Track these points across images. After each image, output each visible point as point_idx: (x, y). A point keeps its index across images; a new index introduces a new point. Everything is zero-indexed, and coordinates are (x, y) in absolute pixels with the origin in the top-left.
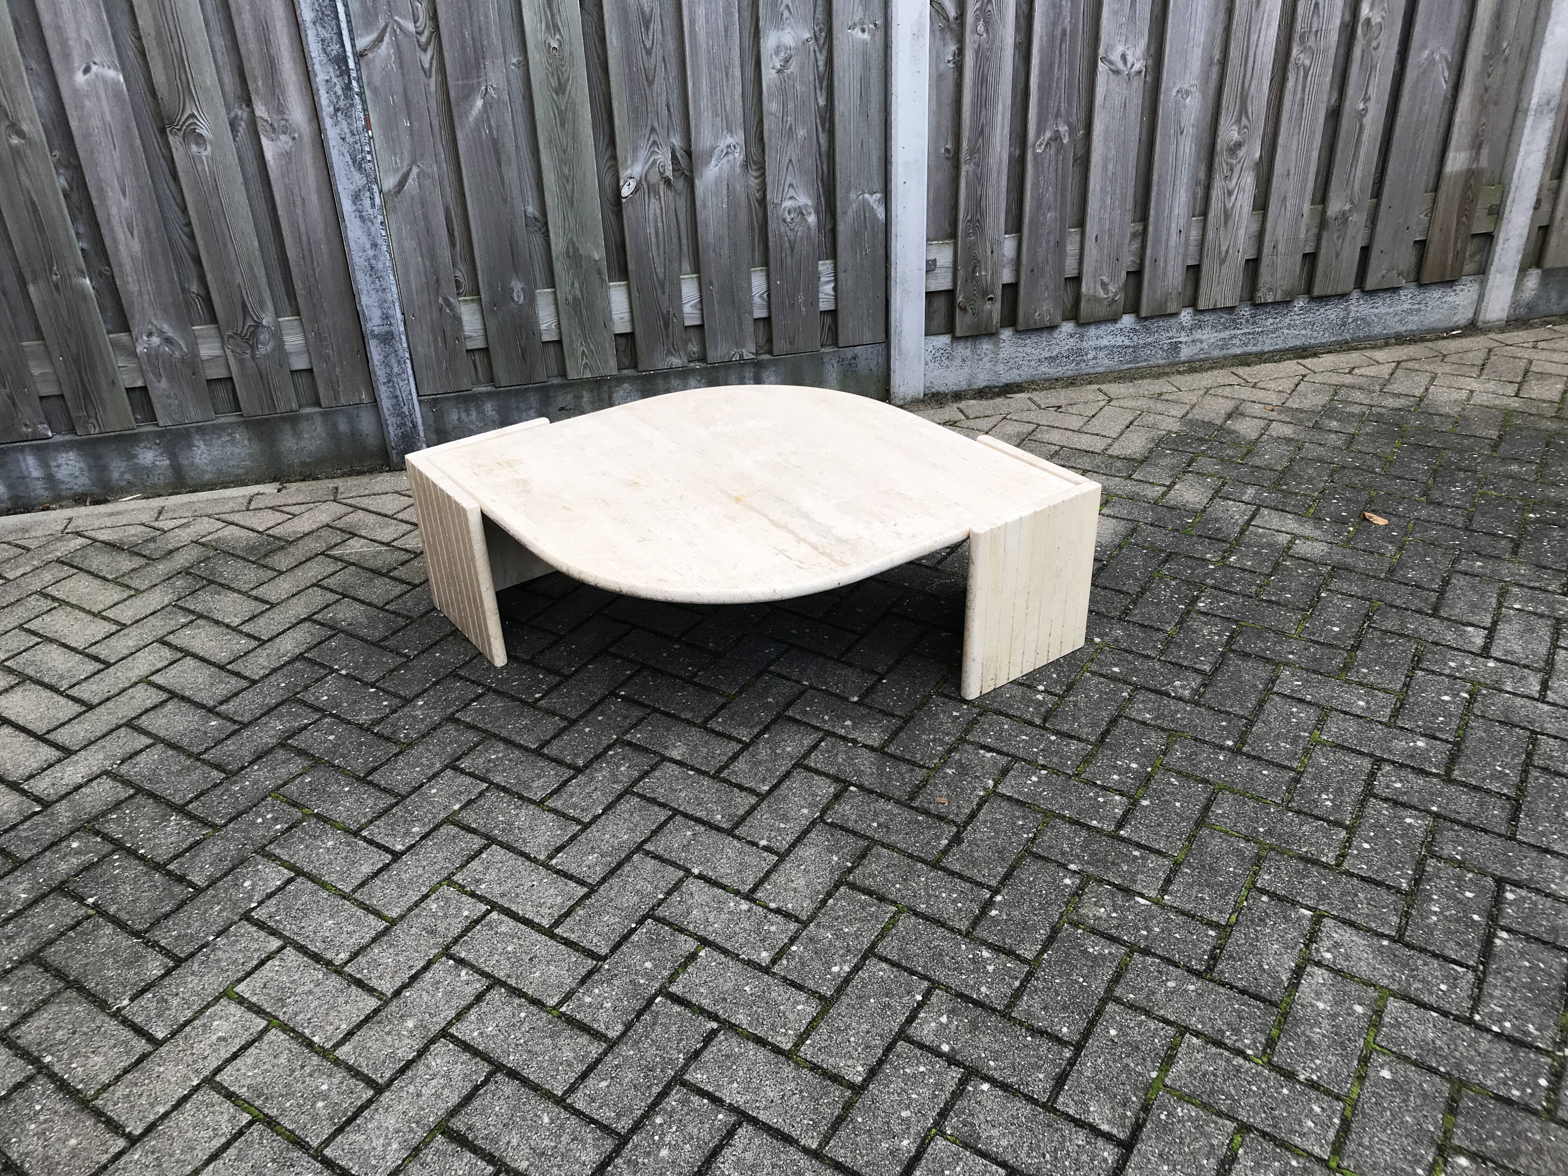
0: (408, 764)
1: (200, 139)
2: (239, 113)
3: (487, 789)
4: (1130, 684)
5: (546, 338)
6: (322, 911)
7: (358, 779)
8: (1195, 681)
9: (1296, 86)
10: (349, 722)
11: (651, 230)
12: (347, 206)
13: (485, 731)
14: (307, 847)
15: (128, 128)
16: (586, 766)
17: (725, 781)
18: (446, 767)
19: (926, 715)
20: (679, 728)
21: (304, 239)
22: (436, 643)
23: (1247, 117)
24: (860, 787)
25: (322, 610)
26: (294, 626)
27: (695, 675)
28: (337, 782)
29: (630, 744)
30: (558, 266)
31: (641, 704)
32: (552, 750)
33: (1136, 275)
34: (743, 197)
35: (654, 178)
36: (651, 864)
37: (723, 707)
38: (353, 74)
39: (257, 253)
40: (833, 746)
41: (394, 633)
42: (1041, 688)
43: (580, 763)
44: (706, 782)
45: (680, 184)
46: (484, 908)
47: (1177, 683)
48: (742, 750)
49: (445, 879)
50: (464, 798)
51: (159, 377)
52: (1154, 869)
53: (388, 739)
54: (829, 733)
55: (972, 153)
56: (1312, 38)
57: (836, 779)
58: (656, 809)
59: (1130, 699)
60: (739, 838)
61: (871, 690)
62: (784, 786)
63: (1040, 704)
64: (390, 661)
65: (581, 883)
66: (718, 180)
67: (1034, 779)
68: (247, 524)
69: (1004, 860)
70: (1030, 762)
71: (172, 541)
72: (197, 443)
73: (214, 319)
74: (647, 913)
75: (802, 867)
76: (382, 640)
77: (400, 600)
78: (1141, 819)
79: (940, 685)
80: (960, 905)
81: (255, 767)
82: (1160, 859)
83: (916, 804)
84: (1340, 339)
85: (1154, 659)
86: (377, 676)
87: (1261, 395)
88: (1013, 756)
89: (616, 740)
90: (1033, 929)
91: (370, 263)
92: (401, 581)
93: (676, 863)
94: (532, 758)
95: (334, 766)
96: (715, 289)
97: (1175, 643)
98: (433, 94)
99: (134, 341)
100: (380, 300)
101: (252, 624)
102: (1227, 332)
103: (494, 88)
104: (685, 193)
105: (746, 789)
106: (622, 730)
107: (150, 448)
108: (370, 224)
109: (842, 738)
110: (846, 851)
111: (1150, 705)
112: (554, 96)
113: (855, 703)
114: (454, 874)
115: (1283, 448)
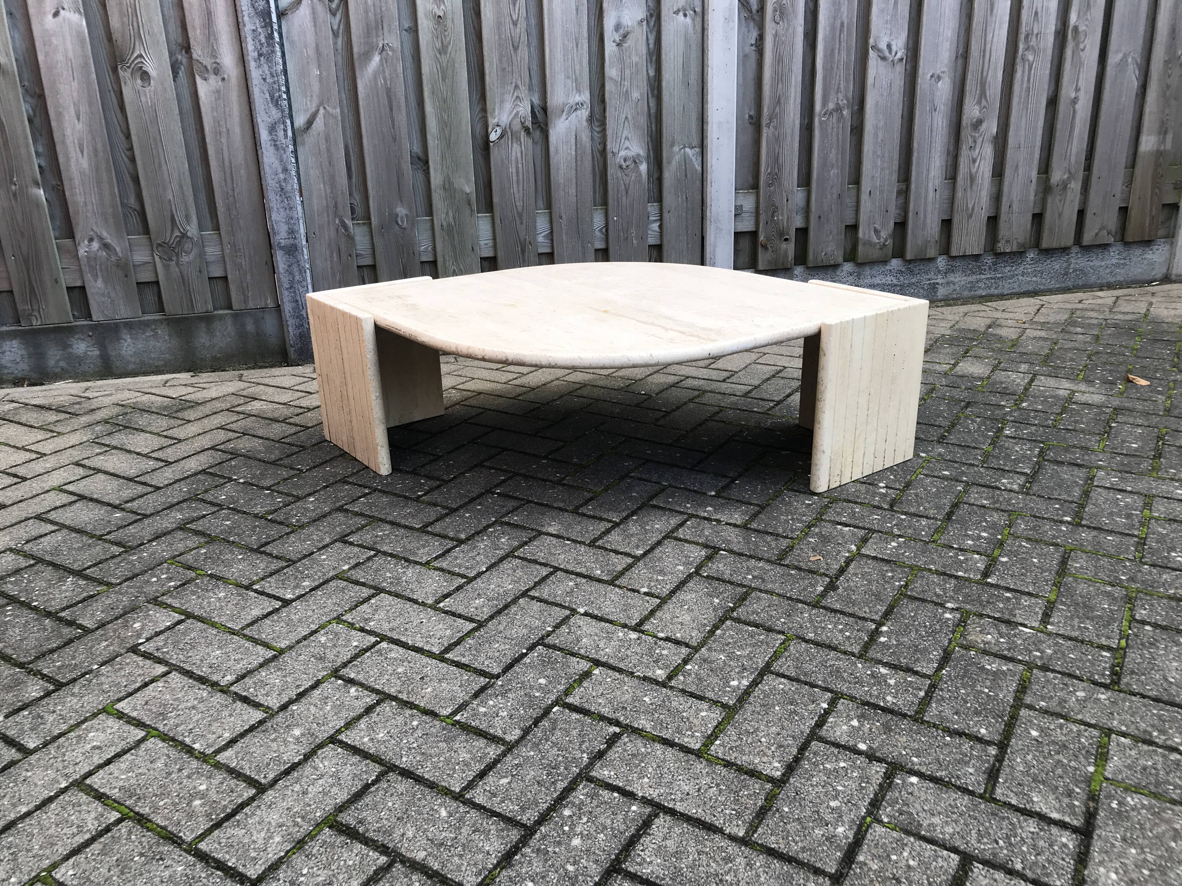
0: (299, 539)
1: (145, 76)
2: (179, 57)
3: (375, 556)
4: (962, 482)
5: (424, 259)
6: (210, 644)
7: (253, 550)
8: (1022, 480)
9: (1023, 76)
10: (245, 513)
11: (513, 170)
12: (264, 135)
13: (370, 517)
14: (199, 597)
15: (87, 64)
16: (468, 539)
18: (336, 541)
19: (781, 503)
20: (555, 513)
21: (227, 163)
22: (325, 462)
23: (986, 99)
24: (730, 551)
25: (224, 443)
26: (199, 452)
27: (564, 479)
28: (232, 552)
29: (508, 524)
30: (436, 197)
31: (516, 498)
32: (437, 528)
33: (901, 226)
34: (588, 148)
35: (517, 126)
36: (536, 606)
37: (591, 499)
38: (275, 27)
39: (187, 173)
41: (288, 456)
42: (882, 485)
43: (463, 536)
44: (583, 548)
45: (537, 134)
46: (373, 639)
47: (1004, 481)
48: (613, 527)
49: (335, 618)
50: (353, 562)
51: (96, 277)
52: (1029, 606)
53: (281, 523)
54: (692, 516)
55: (771, 119)
56: (1034, 39)
57: (706, 546)
58: (538, 567)
59: (966, 491)
60: (619, 587)
61: (725, 487)
62: (657, 551)
63: (885, 495)
64: (284, 473)
65: (470, 620)
66: (568, 131)
67: (894, 544)
68: (163, 394)
69: (881, 601)
70: (886, 533)
71: (95, 404)
72: (124, 337)
73: (146, 231)
74: (537, 642)
75: (686, 607)
76: (277, 461)
77: (294, 436)
78: (1004, 570)
79: (789, 483)
80: (847, 634)
81: (154, 544)
82: (1033, 599)
83: (787, 562)
84: (1063, 285)
85: (977, 466)
86: (272, 482)
87: (1011, 315)
88: (870, 530)
89: (495, 522)
90: (926, 651)
91: (280, 186)
92: (296, 425)
93: (561, 605)
94: (416, 534)
95: (228, 542)
96: (564, 222)
97: (993, 456)
98: (340, 51)
99: (76, 246)
100: (287, 216)
101: (161, 452)
102: (974, 277)
103: (390, 47)
104: (540, 141)
105: (621, 553)
106: (500, 515)
107: (84, 340)
108: (282, 152)
109: (705, 518)
110: (726, 595)
111: (985, 495)
112: (438, 55)
113: (713, 496)
114: (342, 615)
115: (1041, 343)
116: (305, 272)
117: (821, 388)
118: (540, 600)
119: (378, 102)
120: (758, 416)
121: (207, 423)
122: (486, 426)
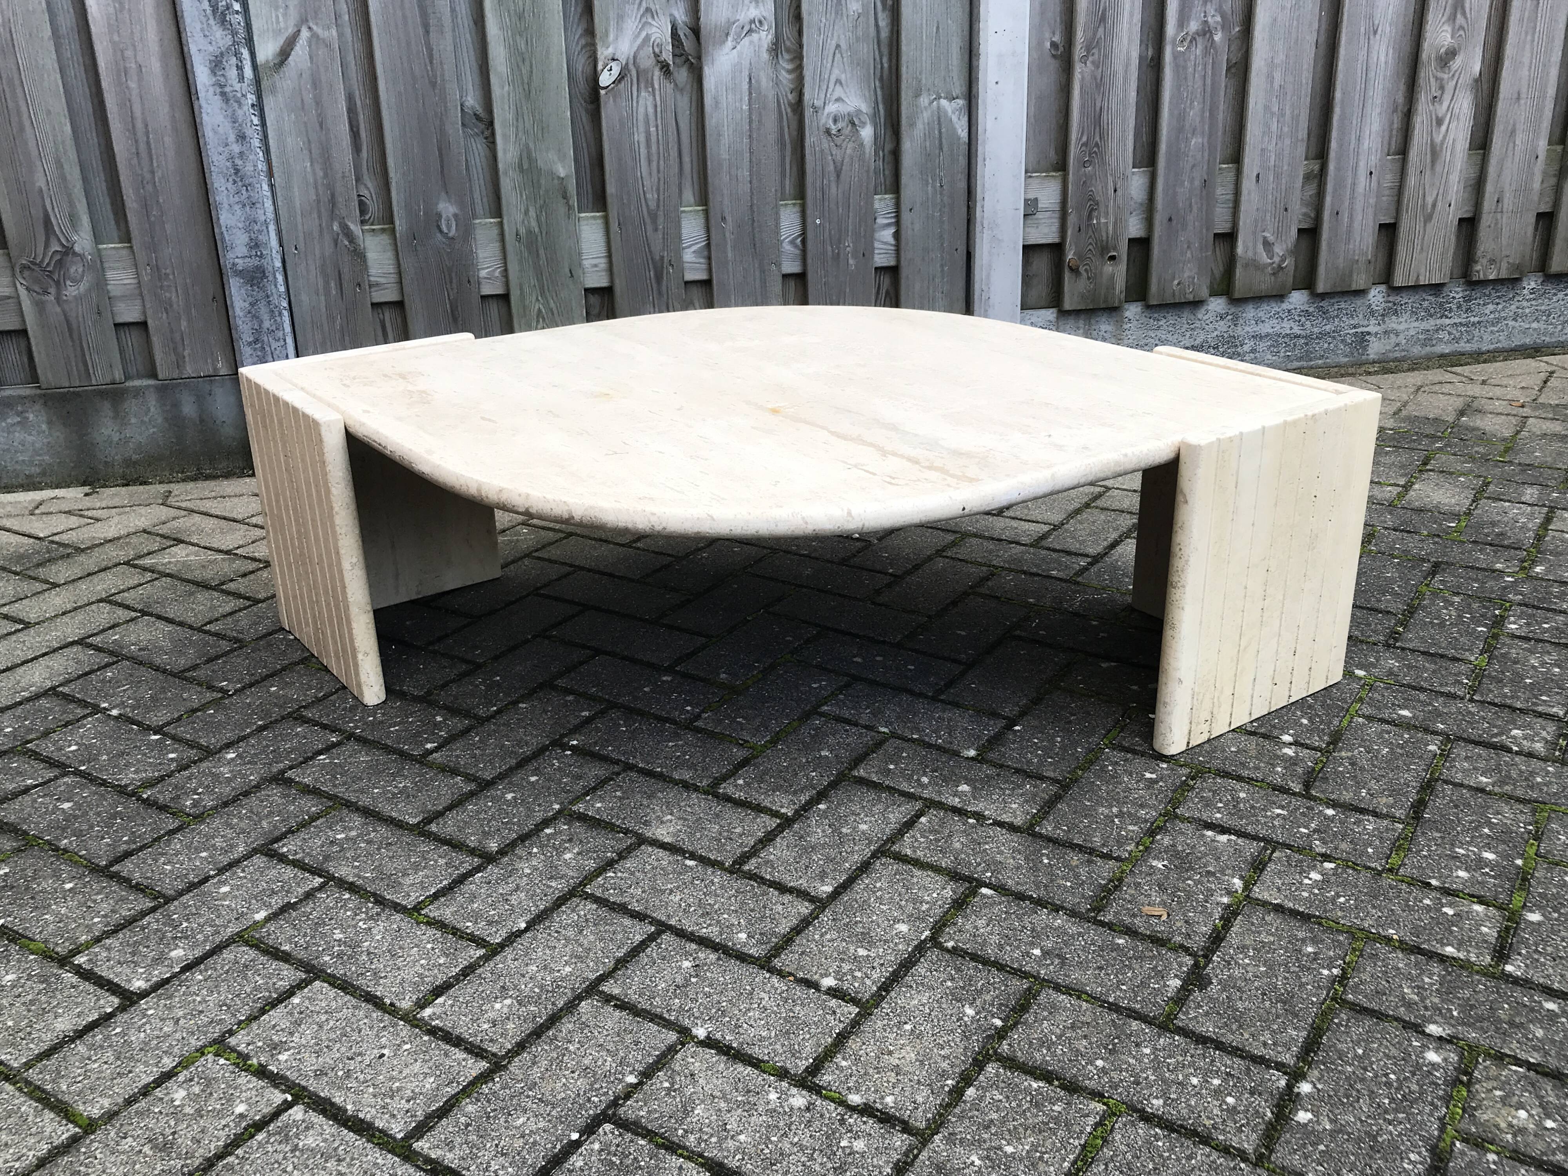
0: (189, 848)
3: (321, 888)
4: (1435, 733)
5: (487, 290)
7: (97, 871)
8: (1549, 731)
10: (104, 783)
11: (640, 137)
12: (202, 76)
13: (331, 797)
16: (502, 852)
17: (752, 876)
18: (255, 851)
19: (1099, 777)
20: (672, 794)
21: (139, 125)
22: (272, 675)
23: (1464, 14)
24: (1000, 889)
25: (104, 631)
26: (55, 651)
27: (698, 717)
28: (56, 876)
29: (582, 818)
30: (507, 184)
31: (605, 759)
32: (447, 827)
33: (1311, 234)
34: (771, 95)
35: (647, 61)
36: (614, 1018)
37: (745, 763)
39: (70, 143)
40: (942, 823)
41: (210, 660)
42: (1287, 738)
43: (493, 846)
44: (717, 878)
45: (682, 75)
46: (278, 1097)
47: (1515, 732)
48: (780, 829)
49: (215, 1042)
50: (277, 902)
53: (163, 808)
54: (931, 804)
55: (1089, 49)
57: (954, 876)
58: (627, 922)
59: (1445, 755)
60: (781, 974)
61: (995, 740)
62: (859, 886)
63: (1292, 762)
64: (194, 697)
65: (476, 1051)
66: (737, 68)
67: (1315, 876)
68: (25, 529)
69: (1297, 1016)
70: (1299, 850)
74: (604, 1112)
75: (908, 1027)
76: (188, 670)
77: (229, 619)
78: (1536, 944)
79: (1114, 733)
80: (1230, 1100)
83: (1108, 917)
85: (1462, 699)
86: (168, 717)
87: (1498, 392)
88: (1266, 840)
89: (560, 812)
90: (1393, 1152)
91: (234, 165)
92: (237, 595)
93: (661, 1017)
94: (408, 838)
95: (57, 849)
96: (729, 226)
97: (1489, 676)
100: (247, 219)
102: (1432, 322)
104: (688, 87)
105: (791, 891)
106: (571, 796)
108: (236, 105)
109: (955, 810)
110: (988, 998)
111: (1481, 765)
113: (972, 759)
114: (231, 1033)
115: (1556, 445)
116: (280, 314)
117: (1177, 563)
118: (623, 1005)
119: (404, 17)
120: (1059, 586)
121: (87, 590)
122: (571, 602)
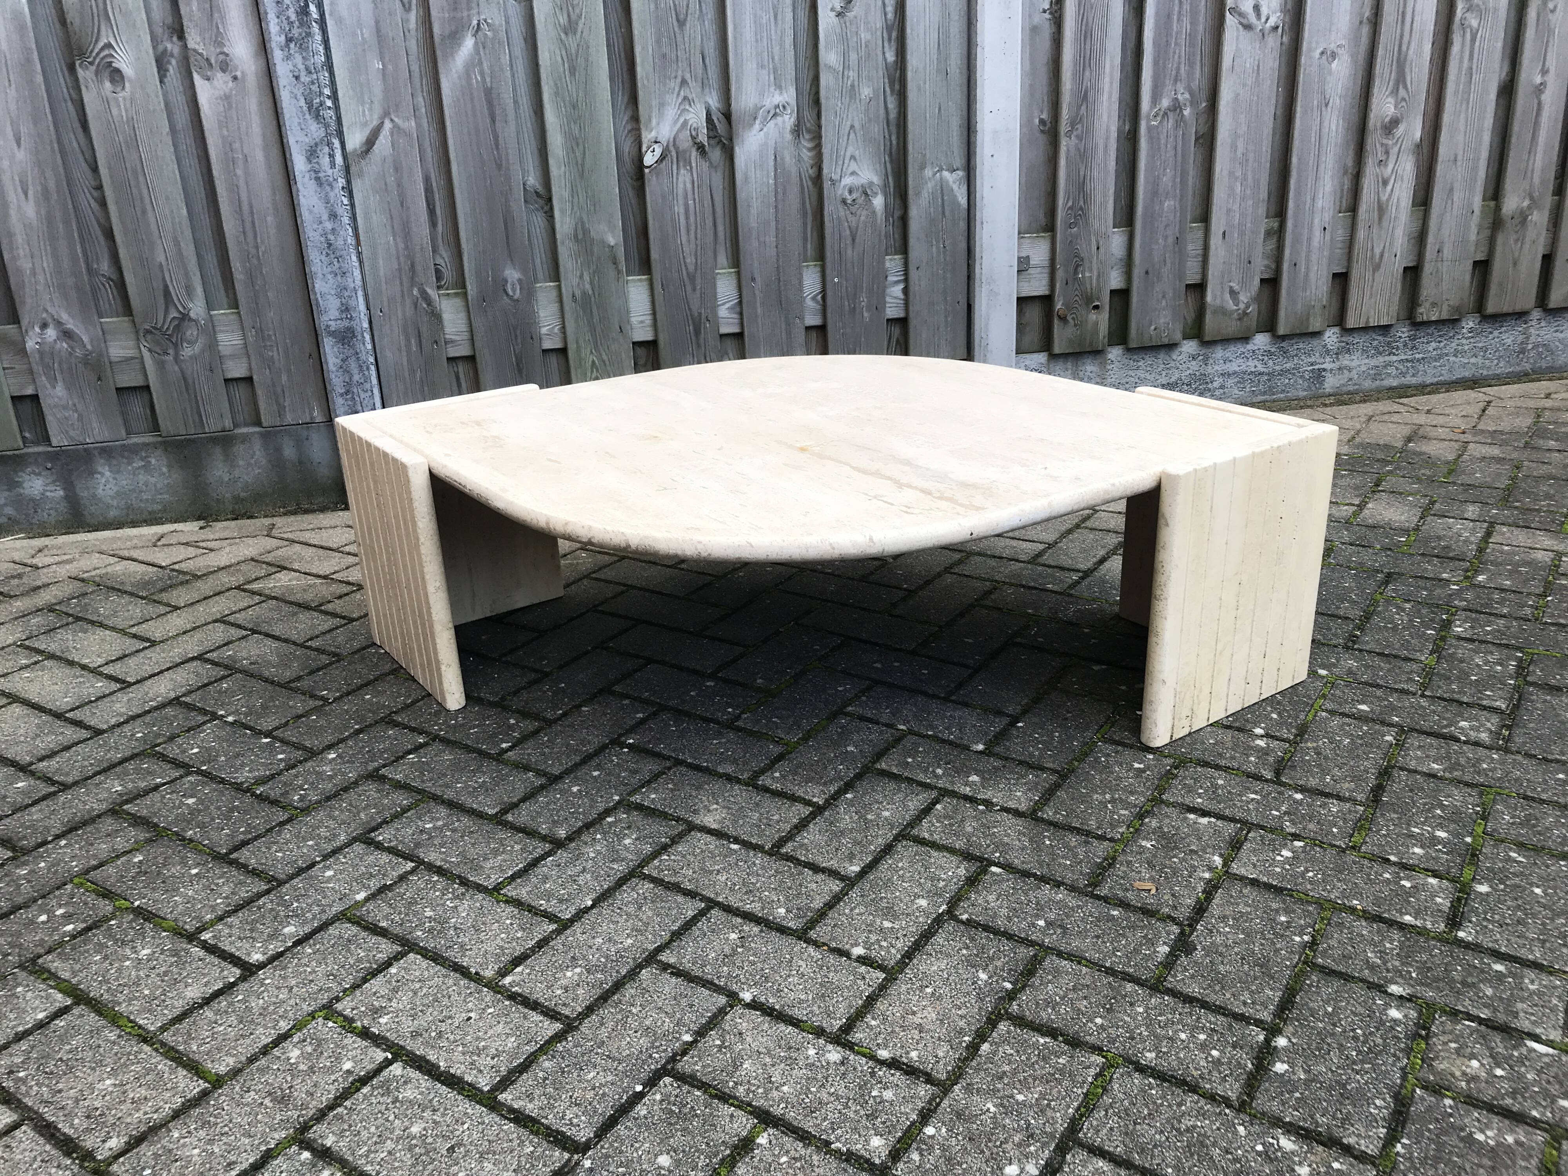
0: (297, 837)
1: (116, 76)
2: (169, 46)
3: (413, 871)
4: (1391, 725)
5: (547, 345)
6: (100, 1063)
7: (218, 858)
8: (1493, 722)
9: (1462, 51)
10: (222, 781)
11: (679, 209)
12: (300, 164)
13: (419, 791)
14: (106, 958)
15: (29, 60)
16: (570, 838)
17: (789, 858)
18: (355, 840)
19: (1093, 768)
20: (716, 785)
21: (245, 206)
22: (366, 685)
23: (1405, 88)
24: (1008, 867)
25: (219, 647)
26: (178, 665)
27: (738, 718)
28: (183, 862)
29: (639, 807)
30: (563, 252)
31: (658, 755)
32: (522, 816)
33: (1272, 283)
34: (794, 170)
35: (685, 143)
36: (670, 984)
37: (780, 757)
39: (186, 222)
40: (955, 810)
41: (311, 673)
42: (1259, 731)
43: (562, 833)
44: (759, 860)
45: (716, 154)
46: (380, 1055)
47: (1463, 724)
48: (813, 816)
49: (324, 1007)
50: (374, 884)
51: (53, 381)
52: (1540, 994)
53: (274, 803)
54: (945, 793)
55: (1073, 124)
57: (967, 856)
58: (680, 899)
59: (1400, 745)
60: (816, 944)
61: (1001, 736)
62: (883, 866)
63: (1263, 753)
64: (299, 705)
65: (552, 1014)
66: (764, 146)
67: (1286, 853)
68: (149, 559)
69: (1273, 978)
70: (1272, 831)
71: (44, 577)
72: (100, 469)
73: (127, 310)
74: (664, 1067)
75: (929, 990)
76: (293, 681)
77: (328, 636)
78: (1485, 913)
79: (1106, 728)
80: (1215, 1053)
81: (63, 843)
82: (1543, 976)
83: (1103, 891)
84: (1518, 369)
85: (1414, 694)
86: (276, 723)
87: (1441, 420)
88: (1243, 822)
89: (619, 803)
90: (1361, 1098)
91: (327, 240)
92: (334, 615)
93: (712, 983)
94: (487, 827)
95: (184, 839)
96: (758, 285)
97: (1438, 674)
98: (413, 32)
99: (23, 335)
100: (338, 286)
101: (118, 665)
102: (1381, 359)
103: (488, 24)
104: (722, 164)
105: (823, 870)
106: (629, 789)
107: (39, 474)
108: (328, 188)
109: (966, 798)
110: (999, 964)
111: (1433, 752)
112: (563, 36)
113: (981, 752)
114: (338, 999)
115: (1494, 467)
116: (368, 369)
117: (1160, 578)
118: (678, 973)
119: (473, 109)
120: (1054, 598)
121: (203, 612)
122: (625, 617)
